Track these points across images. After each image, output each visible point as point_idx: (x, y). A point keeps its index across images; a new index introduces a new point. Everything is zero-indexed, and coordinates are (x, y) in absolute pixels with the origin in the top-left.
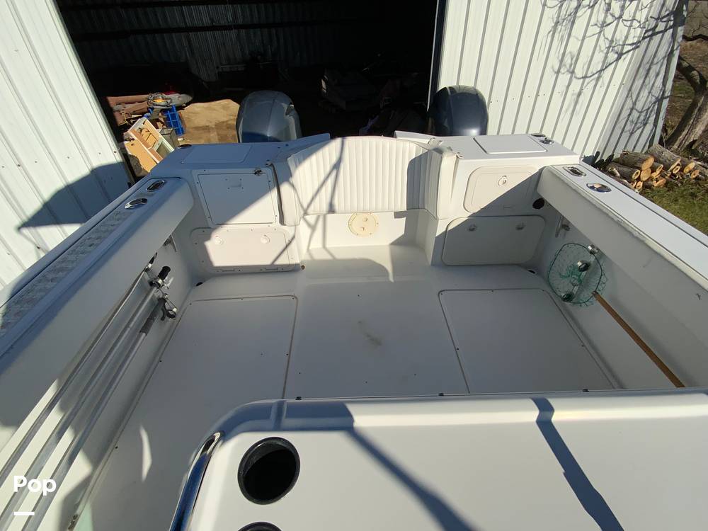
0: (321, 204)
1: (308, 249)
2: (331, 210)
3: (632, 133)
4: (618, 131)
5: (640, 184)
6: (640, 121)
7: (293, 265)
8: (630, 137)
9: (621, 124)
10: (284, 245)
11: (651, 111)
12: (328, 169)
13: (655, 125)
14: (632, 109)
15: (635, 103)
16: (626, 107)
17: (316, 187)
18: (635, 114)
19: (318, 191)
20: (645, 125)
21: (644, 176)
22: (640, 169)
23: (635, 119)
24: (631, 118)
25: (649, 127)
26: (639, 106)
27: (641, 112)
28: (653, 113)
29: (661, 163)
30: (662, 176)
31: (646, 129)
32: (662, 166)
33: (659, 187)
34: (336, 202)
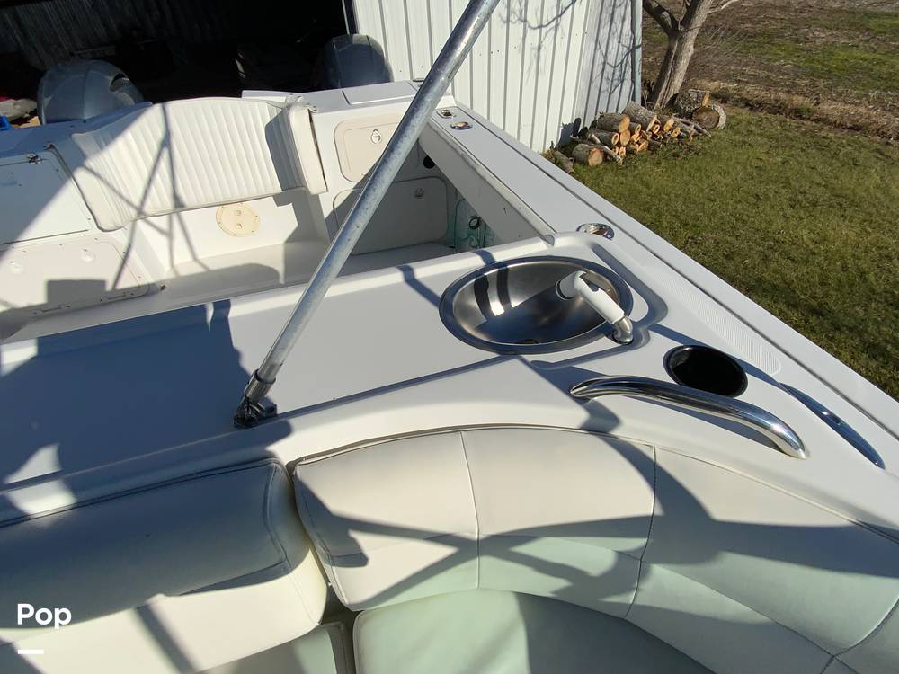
0: (160, 198)
1: (172, 265)
2: (179, 204)
3: (610, 93)
4: (594, 92)
5: (623, 149)
6: (616, 77)
7: (145, 286)
8: (609, 96)
9: (596, 82)
10: (119, 260)
11: (626, 65)
12: (156, 148)
13: (633, 81)
14: (604, 63)
15: (605, 57)
16: (596, 63)
17: (146, 175)
18: (609, 70)
19: (150, 181)
20: (622, 82)
21: (625, 140)
22: (617, 131)
23: (610, 76)
24: (605, 75)
25: (627, 84)
26: (611, 59)
27: (615, 67)
28: (628, 67)
29: (638, 122)
30: (644, 138)
31: (624, 87)
32: (640, 126)
33: (642, 150)
34: (181, 192)
